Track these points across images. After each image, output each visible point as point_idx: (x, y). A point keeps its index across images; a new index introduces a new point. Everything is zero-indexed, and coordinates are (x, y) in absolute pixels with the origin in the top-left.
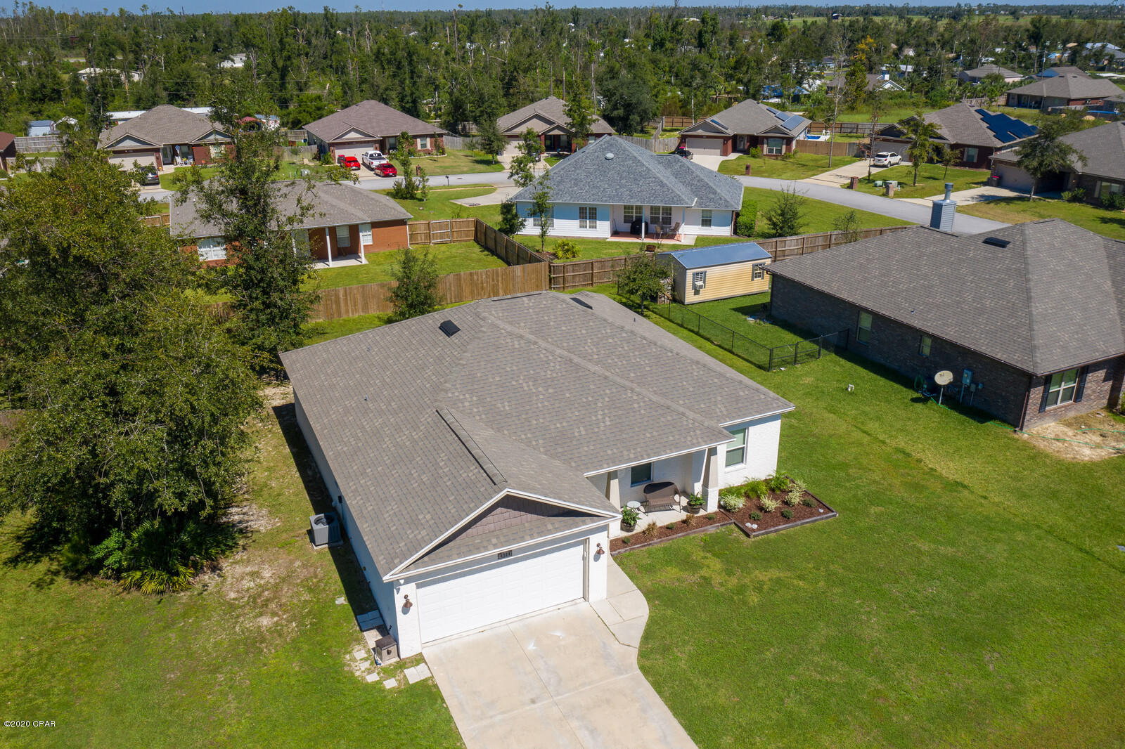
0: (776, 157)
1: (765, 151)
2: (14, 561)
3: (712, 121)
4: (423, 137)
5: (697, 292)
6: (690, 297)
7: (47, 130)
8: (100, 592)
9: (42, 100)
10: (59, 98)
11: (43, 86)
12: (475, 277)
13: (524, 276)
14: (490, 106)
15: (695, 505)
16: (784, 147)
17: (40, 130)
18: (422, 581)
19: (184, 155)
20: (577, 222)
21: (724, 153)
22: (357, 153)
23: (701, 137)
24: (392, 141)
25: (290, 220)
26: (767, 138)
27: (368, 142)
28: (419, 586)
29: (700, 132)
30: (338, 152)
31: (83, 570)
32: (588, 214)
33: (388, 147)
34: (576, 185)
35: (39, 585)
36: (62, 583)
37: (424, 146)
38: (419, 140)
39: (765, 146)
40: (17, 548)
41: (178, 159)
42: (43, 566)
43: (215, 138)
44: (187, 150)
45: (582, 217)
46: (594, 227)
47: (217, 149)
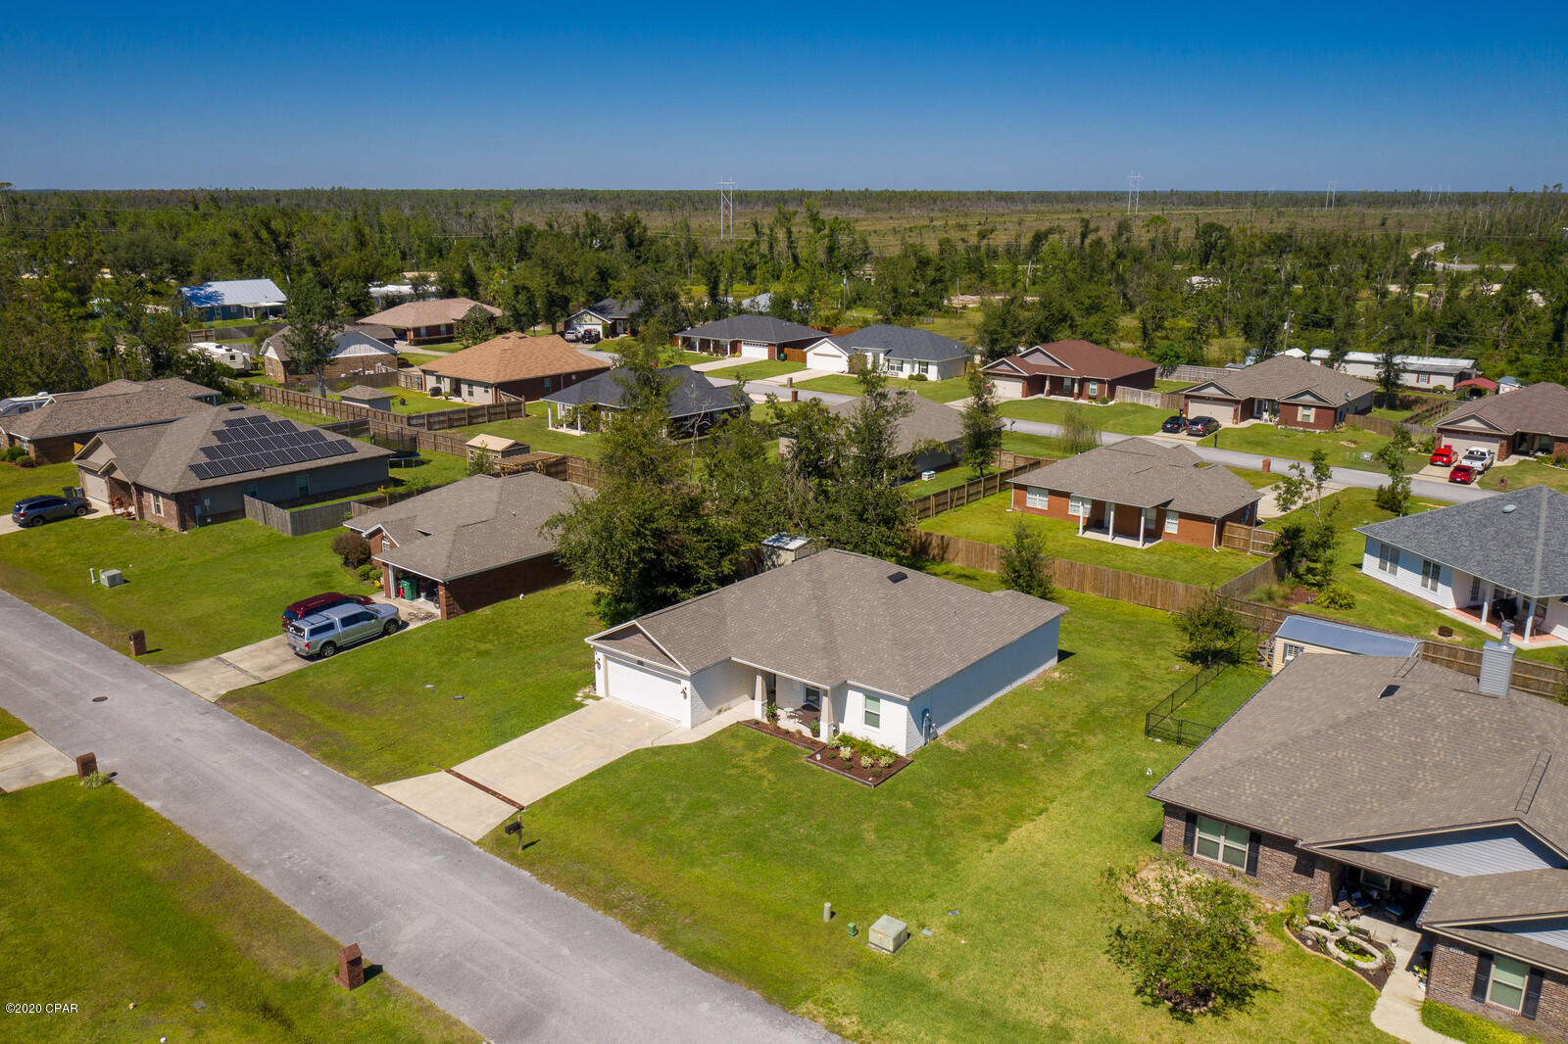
12: (1134, 580)
13: (1186, 596)
19: (1274, 412)
20: (1419, 578)
24: (1545, 441)
27: (1493, 435)
28: (606, 658)
32: (1432, 571)
41: (1266, 415)
43: (1307, 398)
44: (1275, 407)
45: (1425, 574)
46: (1434, 589)
47: (1306, 412)
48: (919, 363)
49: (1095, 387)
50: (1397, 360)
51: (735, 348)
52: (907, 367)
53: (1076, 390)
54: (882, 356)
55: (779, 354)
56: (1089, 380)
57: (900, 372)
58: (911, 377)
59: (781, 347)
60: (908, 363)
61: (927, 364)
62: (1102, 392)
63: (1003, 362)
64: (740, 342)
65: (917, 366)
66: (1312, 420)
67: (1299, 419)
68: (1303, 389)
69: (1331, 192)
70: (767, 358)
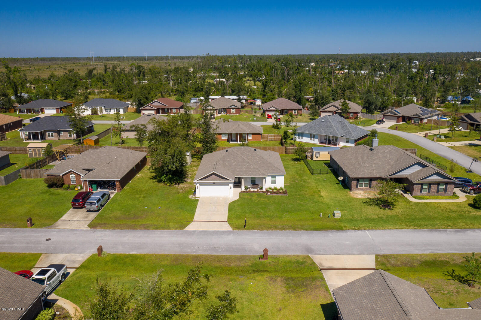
0: (416, 125)
1: (413, 122)
2: (151, 179)
3: (395, 111)
4: (295, 110)
5: (317, 158)
6: (315, 158)
7: (196, 101)
8: (161, 185)
9: (197, 91)
10: (202, 90)
11: (199, 87)
13: (278, 149)
14: (325, 101)
15: (261, 189)
16: (420, 121)
17: (194, 101)
18: (201, 184)
19: (224, 111)
20: (309, 139)
21: (398, 122)
22: (271, 114)
23: (390, 116)
24: (286, 111)
25: (214, 130)
26: (414, 118)
27: (276, 111)
28: (200, 185)
29: (389, 114)
30: (267, 113)
31: (160, 181)
32: (312, 136)
33: (284, 112)
34: (311, 128)
35: (153, 182)
36: (156, 183)
37: (295, 113)
38: (294, 111)
39: (413, 120)
40: (152, 177)
41: (223, 112)
42: (155, 180)
43: (233, 107)
44: (225, 110)
45: (311, 137)
46: (314, 140)
47: (233, 110)
48: (116, 109)
49: (175, 110)
50: (241, 97)
51: (42, 110)
52: (112, 111)
53: (170, 112)
54: (103, 108)
55: (60, 111)
56: (173, 108)
57: (110, 112)
58: (115, 114)
59: (61, 109)
60: (113, 109)
61: (119, 109)
62: (177, 111)
63: (148, 106)
64: (44, 108)
65: (115, 110)
66: (235, 112)
67: (232, 112)
68: (232, 104)
69: (146, 57)
70: (56, 113)
